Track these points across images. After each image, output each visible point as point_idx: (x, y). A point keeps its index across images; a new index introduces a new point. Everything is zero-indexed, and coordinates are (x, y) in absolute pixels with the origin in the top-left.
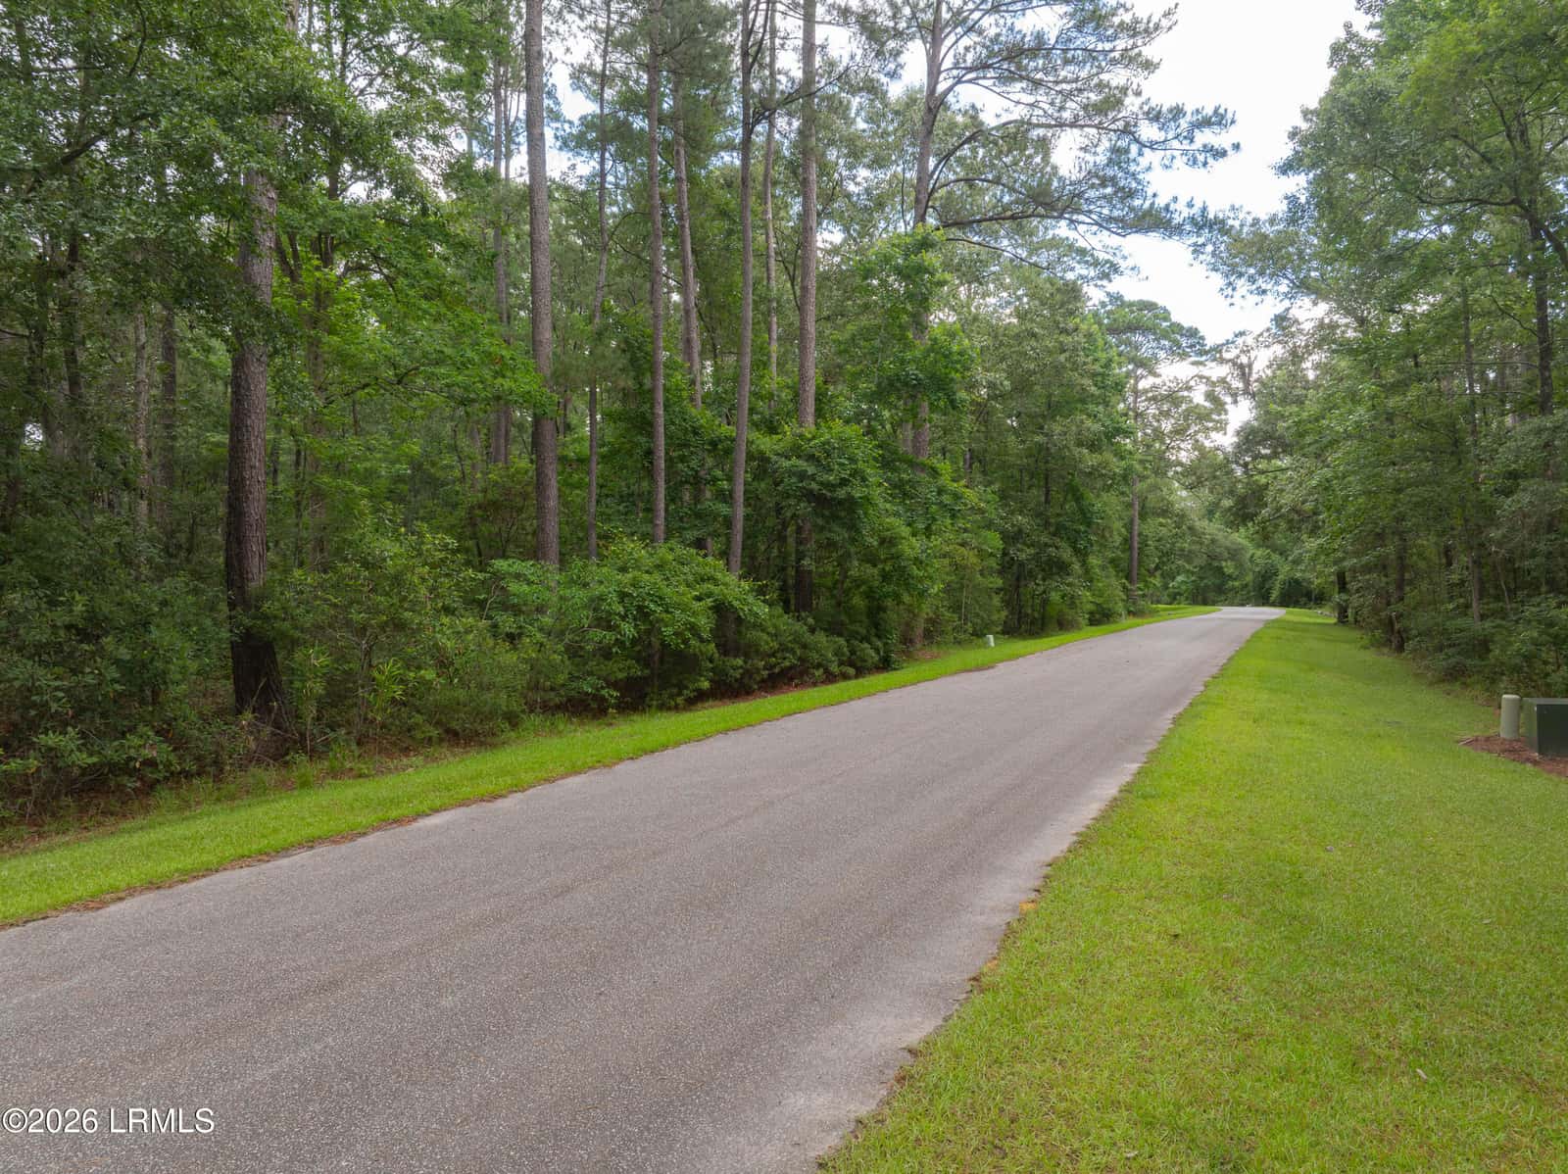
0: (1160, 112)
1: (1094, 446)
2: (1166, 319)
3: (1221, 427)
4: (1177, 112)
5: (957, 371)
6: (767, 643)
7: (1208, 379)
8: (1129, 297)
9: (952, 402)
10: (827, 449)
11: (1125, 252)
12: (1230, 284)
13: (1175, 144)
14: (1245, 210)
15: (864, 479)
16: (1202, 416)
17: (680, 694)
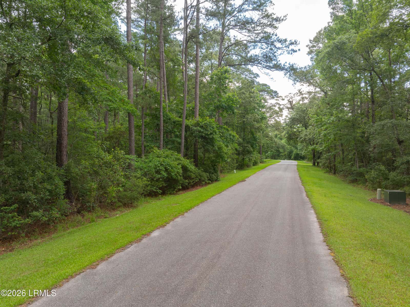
0: (281, 40)
1: (258, 122)
2: (269, 88)
3: (282, 116)
4: (286, 40)
5: (235, 105)
6: (193, 176)
7: (279, 104)
8: (261, 83)
9: (233, 113)
10: (206, 125)
11: (270, 74)
12: (295, 83)
13: (285, 48)
14: (297, 65)
15: (216, 133)
16: (277, 113)
17: (174, 190)
